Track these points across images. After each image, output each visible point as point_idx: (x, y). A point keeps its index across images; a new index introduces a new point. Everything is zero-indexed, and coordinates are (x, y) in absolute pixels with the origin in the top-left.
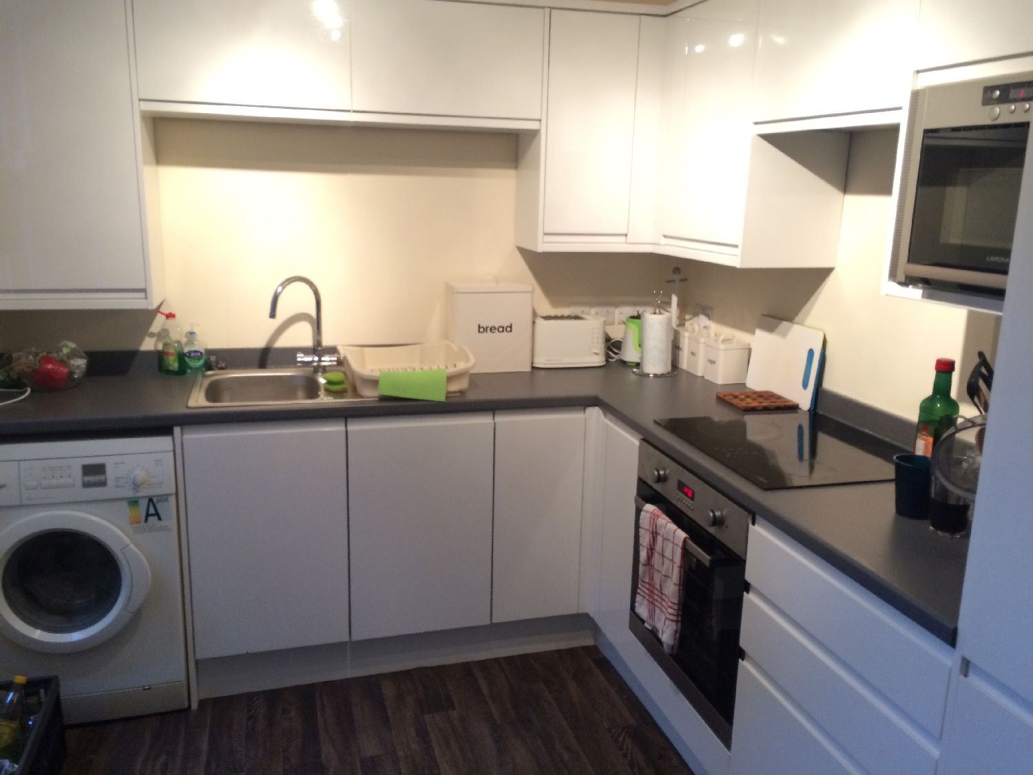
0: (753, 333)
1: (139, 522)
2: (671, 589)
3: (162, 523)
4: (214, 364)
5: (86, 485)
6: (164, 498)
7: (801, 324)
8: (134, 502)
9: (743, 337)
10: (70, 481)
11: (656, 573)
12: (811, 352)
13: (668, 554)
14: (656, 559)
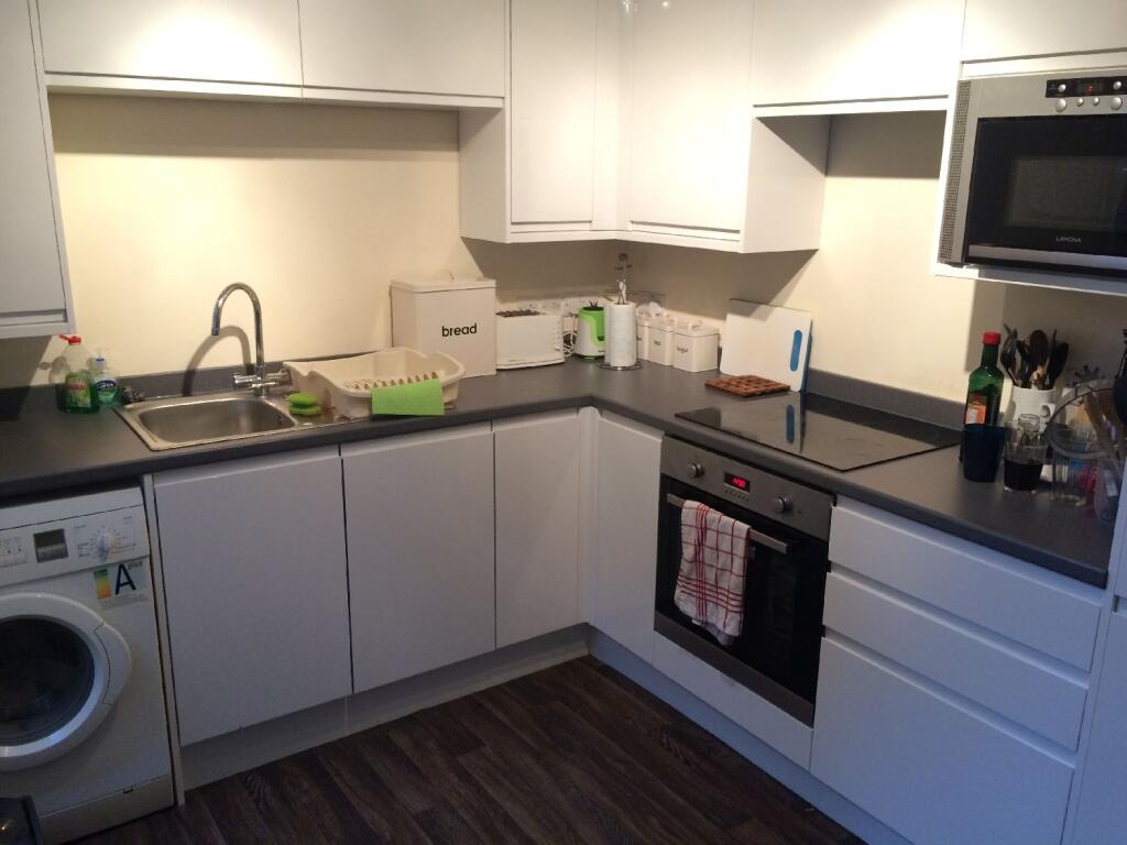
0: (724, 318)
1: (108, 595)
2: (733, 581)
3: (138, 592)
4: (131, 396)
5: (40, 559)
6: (137, 562)
7: (781, 306)
8: (101, 572)
9: (711, 324)
10: (21, 556)
11: (707, 569)
12: (798, 335)
13: (725, 546)
14: (708, 555)
